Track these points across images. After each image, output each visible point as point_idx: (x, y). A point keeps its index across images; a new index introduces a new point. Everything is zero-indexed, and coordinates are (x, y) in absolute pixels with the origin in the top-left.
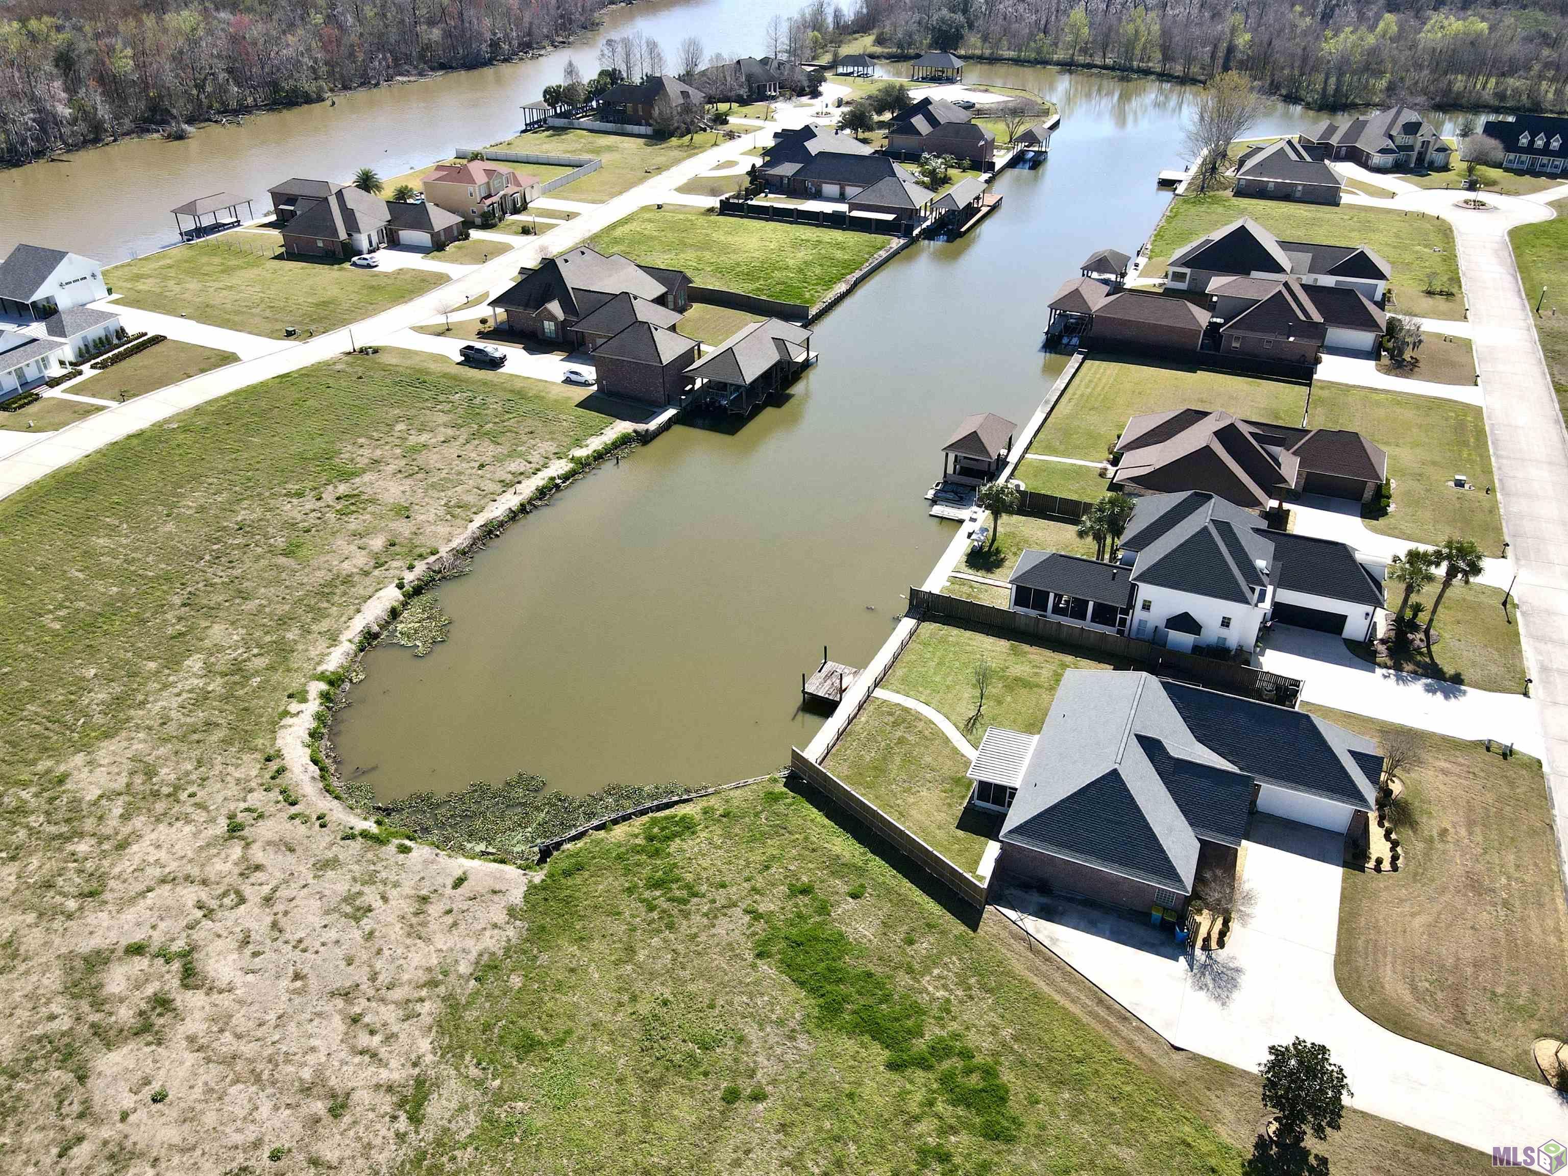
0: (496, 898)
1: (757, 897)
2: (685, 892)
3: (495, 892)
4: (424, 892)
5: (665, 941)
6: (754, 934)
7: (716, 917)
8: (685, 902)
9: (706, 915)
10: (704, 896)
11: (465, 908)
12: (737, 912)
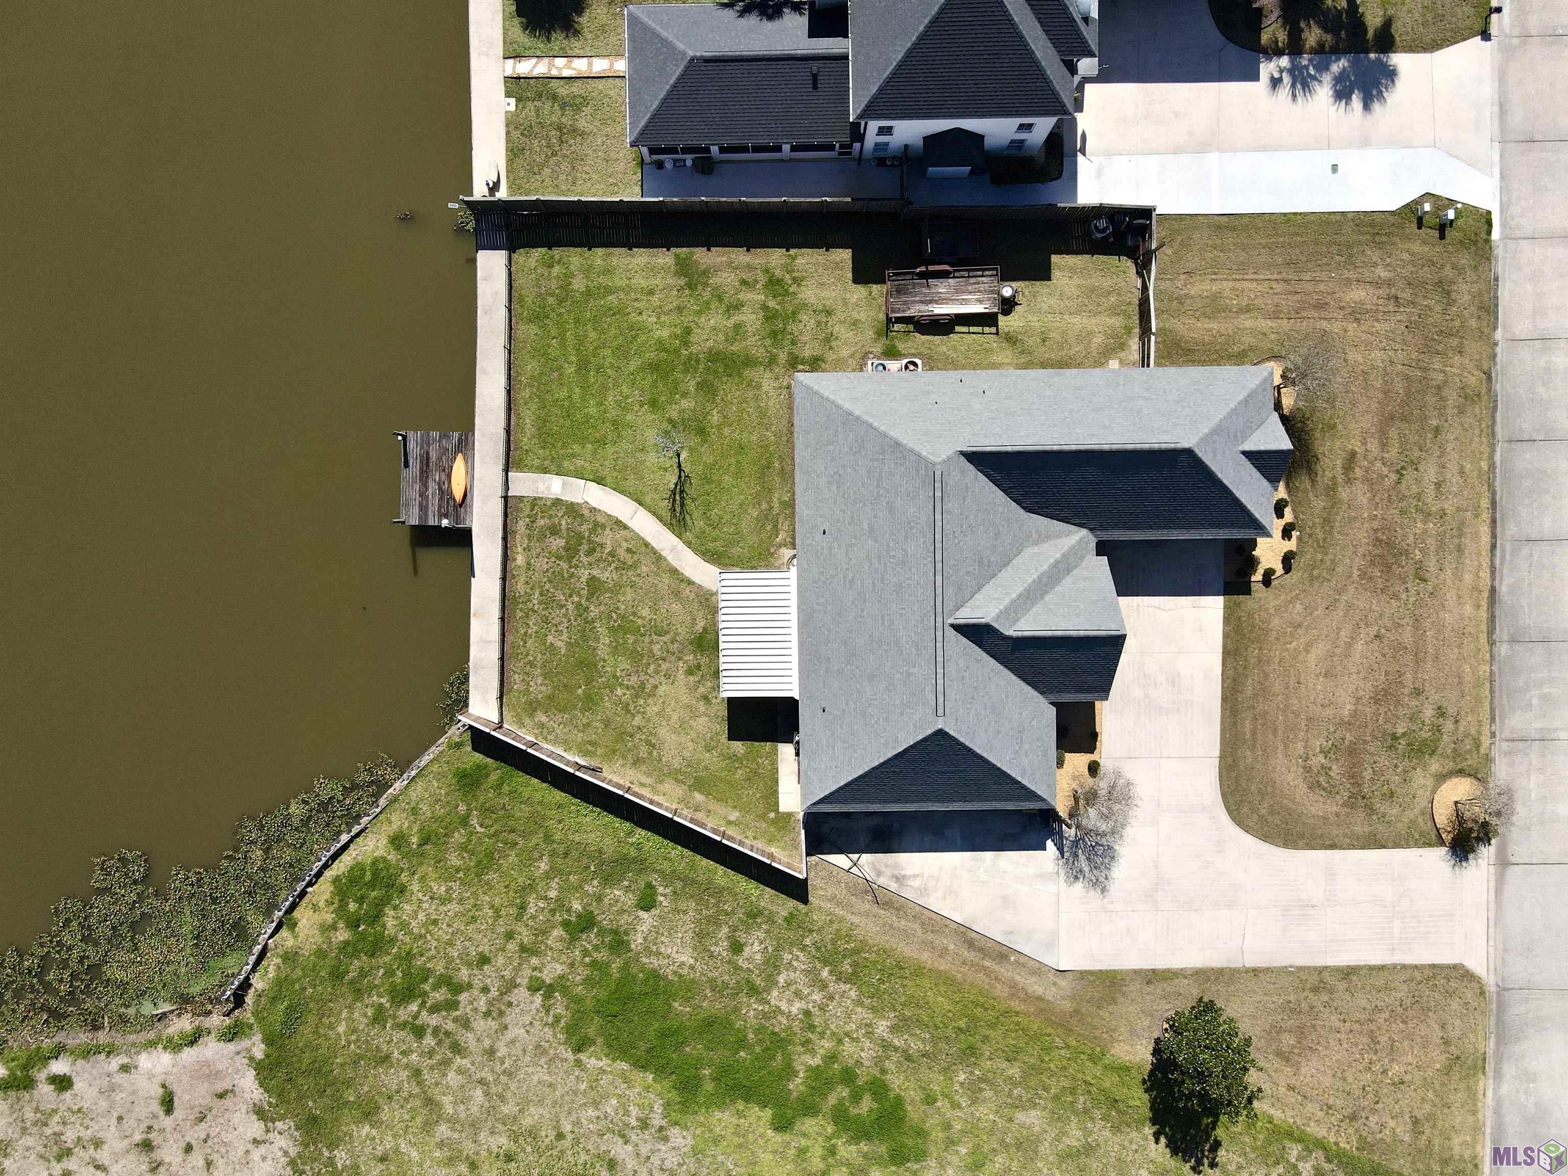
0: (227, 1102)
1: (534, 961)
2: (444, 990)
3: (221, 1096)
4: (138, 1137)
5: (460, 1071)
6: (557, 1019)
7: (501, 1013)
8: (452, 1005)
9: (487, 1014)
10: (470, 986)
11: (203, 1136)
12: (521, 994)
